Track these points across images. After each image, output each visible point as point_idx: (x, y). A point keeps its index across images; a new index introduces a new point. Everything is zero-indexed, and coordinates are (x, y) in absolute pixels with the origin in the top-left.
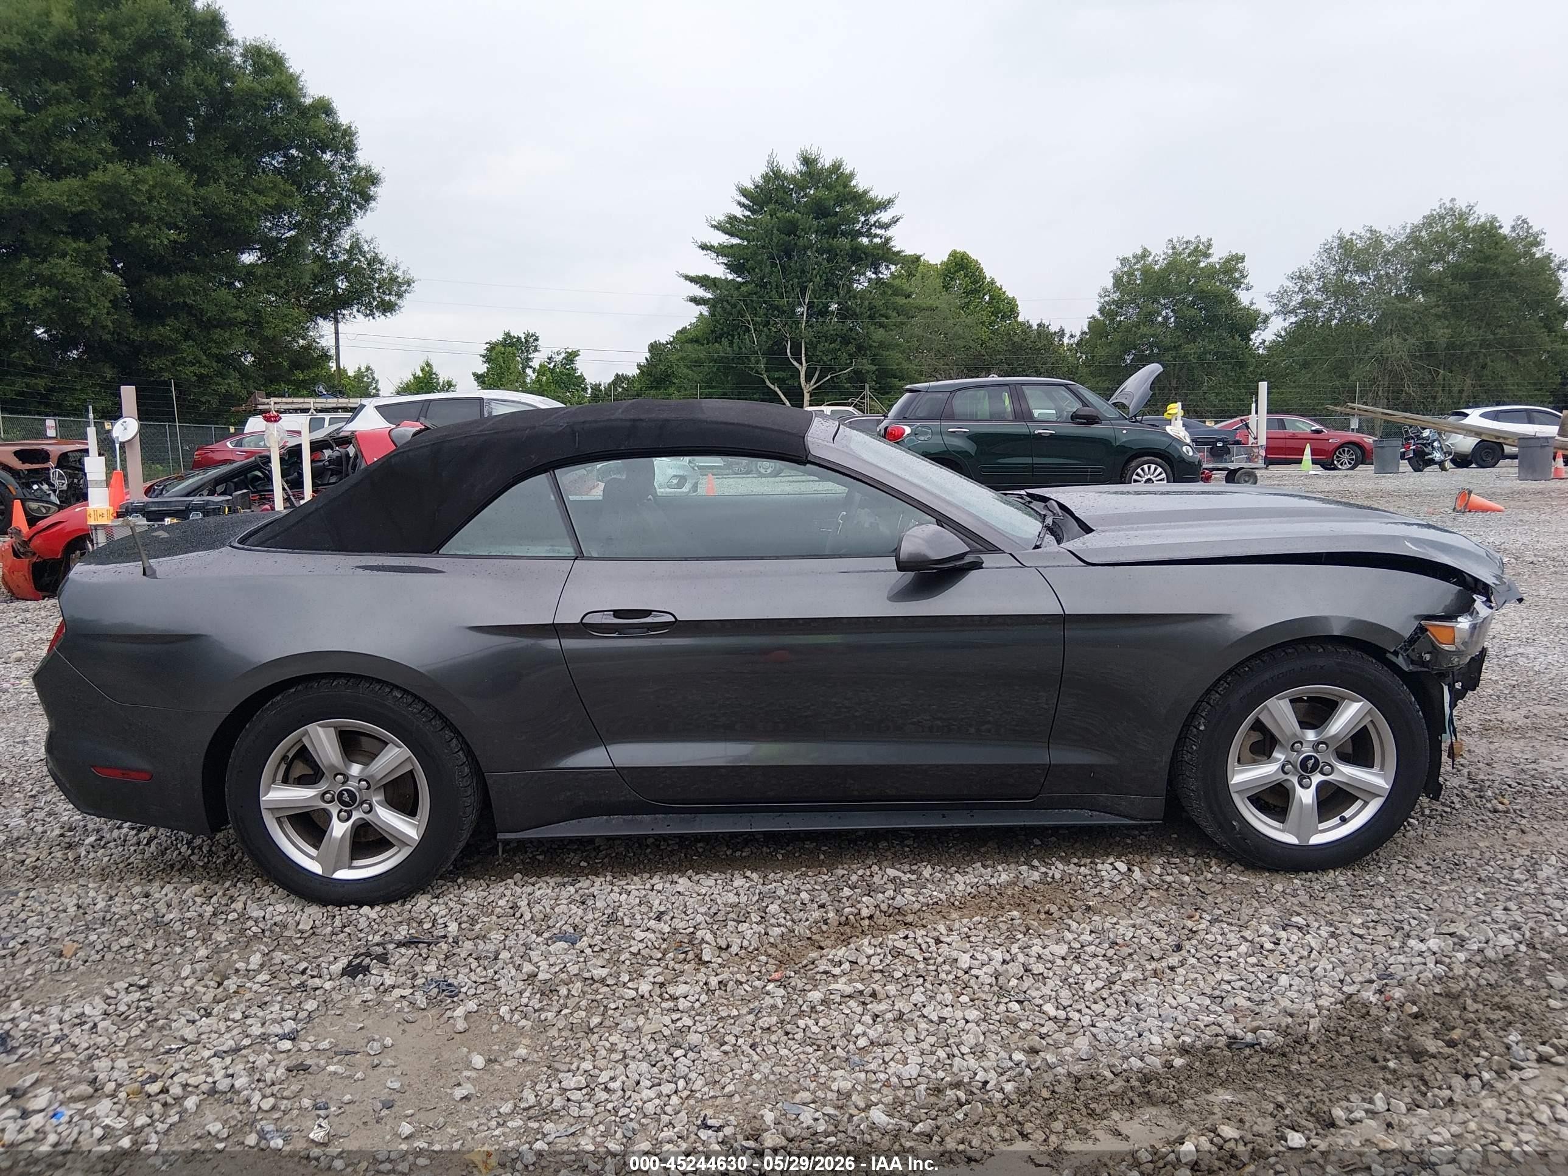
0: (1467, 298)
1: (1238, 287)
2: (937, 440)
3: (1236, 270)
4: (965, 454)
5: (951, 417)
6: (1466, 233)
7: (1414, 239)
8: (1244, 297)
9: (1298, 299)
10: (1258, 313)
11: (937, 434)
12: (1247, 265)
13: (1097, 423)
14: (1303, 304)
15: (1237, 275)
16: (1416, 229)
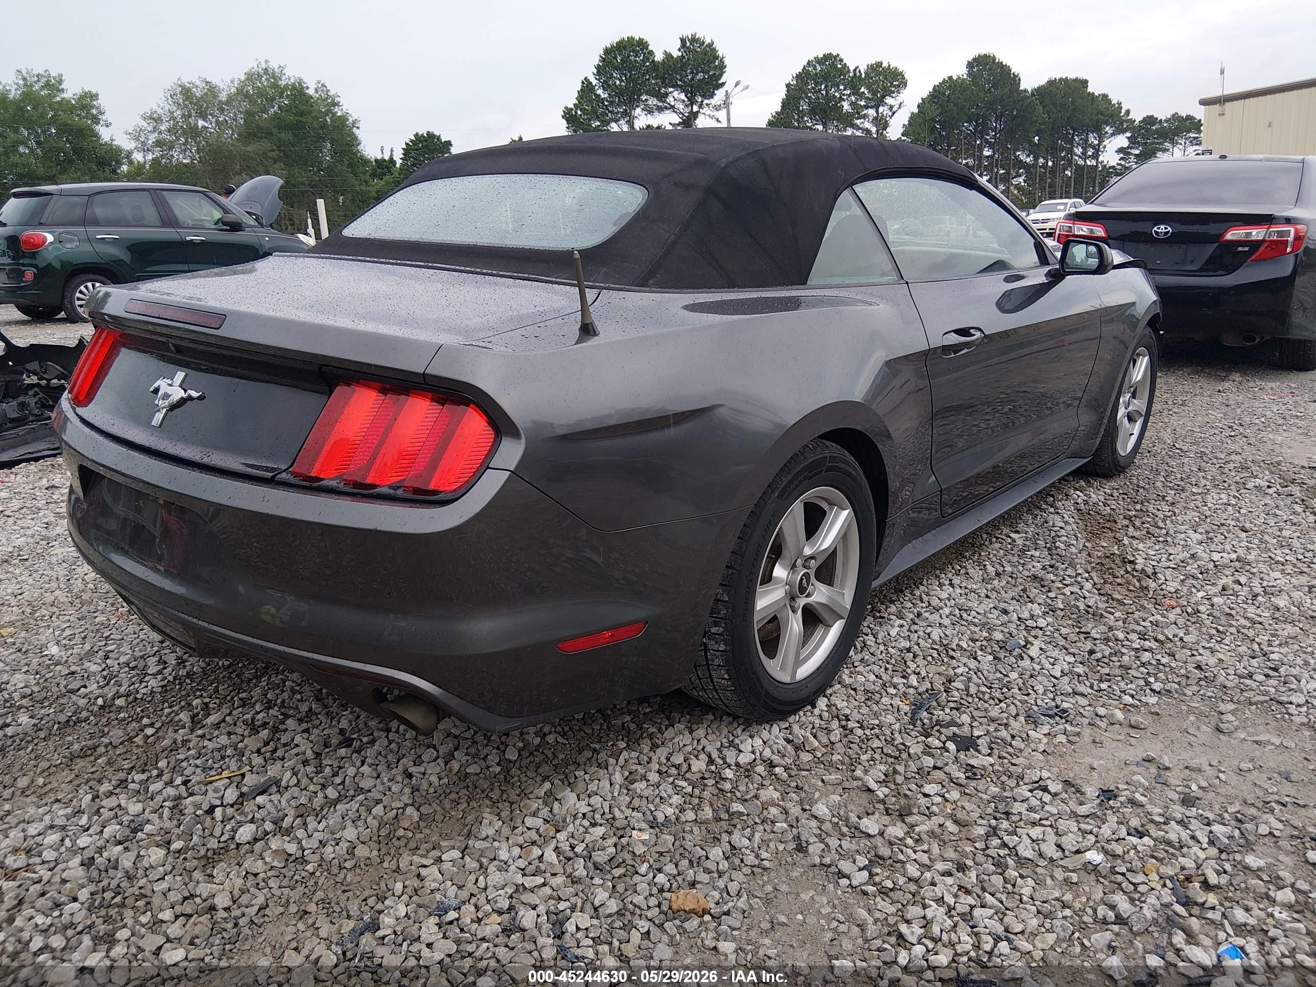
0: (293, 146)
1: (98, 123)
2: (87, 247)
3: (93, 107)
4: (119, 262)
5: (95, 222)
6: (281, 91)
7: (241, 92)
8: (105, 134)
9: (153, 138)
10: (119, 150)
11: (84, 241)
12: (102, 102)
13: (241, 230)
14: (159, 143)
15: (94, 112)
16: (243, 84)
